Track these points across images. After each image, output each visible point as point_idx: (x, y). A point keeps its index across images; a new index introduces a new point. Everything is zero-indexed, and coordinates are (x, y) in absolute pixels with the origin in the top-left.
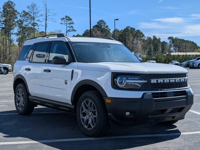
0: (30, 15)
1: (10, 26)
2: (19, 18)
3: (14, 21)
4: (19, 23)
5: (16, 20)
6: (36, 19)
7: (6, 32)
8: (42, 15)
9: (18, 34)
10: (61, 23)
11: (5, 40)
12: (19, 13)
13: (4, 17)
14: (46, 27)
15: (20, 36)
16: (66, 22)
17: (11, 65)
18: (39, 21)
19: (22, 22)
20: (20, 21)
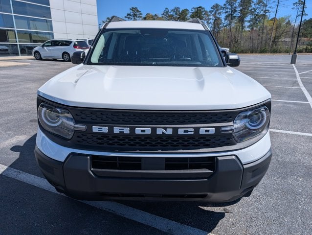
0: (263, 3)
1: (244, 14)
2: (253, 6)
3: (248, 9)
4: (252, 11)
5: (250, 9)
6: (269, 6)
7: (240, 20)
8: (274, 2)
9: (249, 21)
10: (293, 8)
11: (238, 27)
12: (253, 2)
13: (241, 6)
14: (276, 12)
15: (251, 23)
16: (298, 7)
17: (229, 49)
18: (270, 7)
19: (255, 10)
20: (254, 9)
